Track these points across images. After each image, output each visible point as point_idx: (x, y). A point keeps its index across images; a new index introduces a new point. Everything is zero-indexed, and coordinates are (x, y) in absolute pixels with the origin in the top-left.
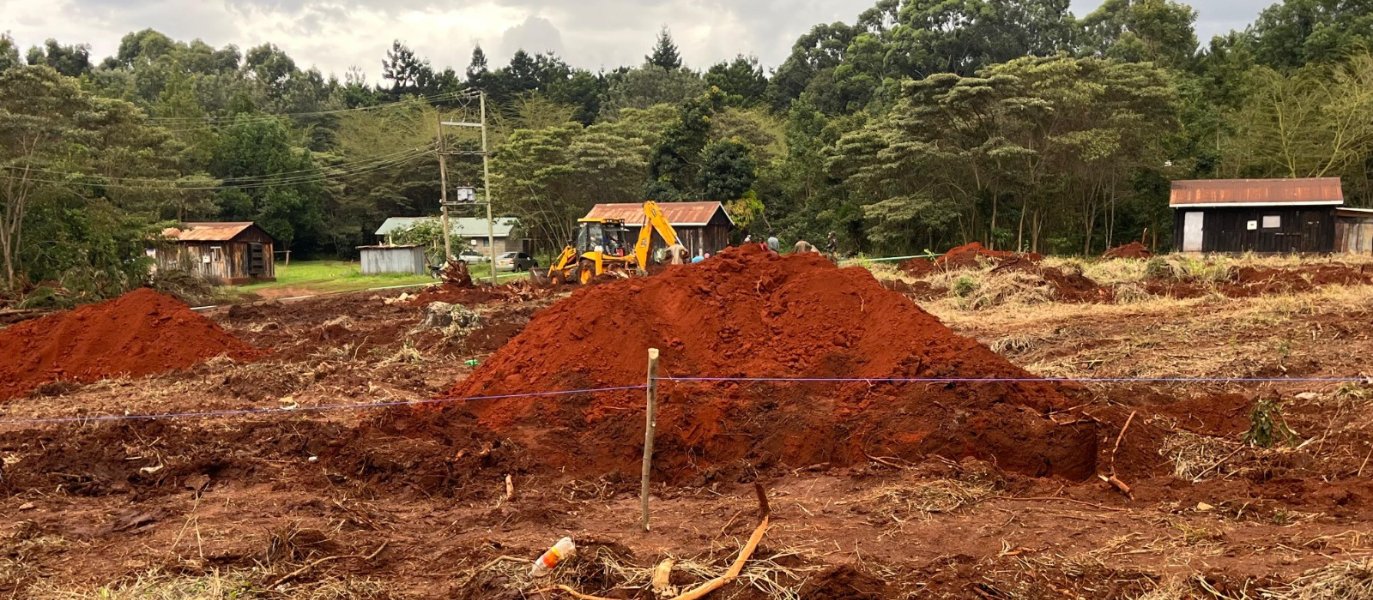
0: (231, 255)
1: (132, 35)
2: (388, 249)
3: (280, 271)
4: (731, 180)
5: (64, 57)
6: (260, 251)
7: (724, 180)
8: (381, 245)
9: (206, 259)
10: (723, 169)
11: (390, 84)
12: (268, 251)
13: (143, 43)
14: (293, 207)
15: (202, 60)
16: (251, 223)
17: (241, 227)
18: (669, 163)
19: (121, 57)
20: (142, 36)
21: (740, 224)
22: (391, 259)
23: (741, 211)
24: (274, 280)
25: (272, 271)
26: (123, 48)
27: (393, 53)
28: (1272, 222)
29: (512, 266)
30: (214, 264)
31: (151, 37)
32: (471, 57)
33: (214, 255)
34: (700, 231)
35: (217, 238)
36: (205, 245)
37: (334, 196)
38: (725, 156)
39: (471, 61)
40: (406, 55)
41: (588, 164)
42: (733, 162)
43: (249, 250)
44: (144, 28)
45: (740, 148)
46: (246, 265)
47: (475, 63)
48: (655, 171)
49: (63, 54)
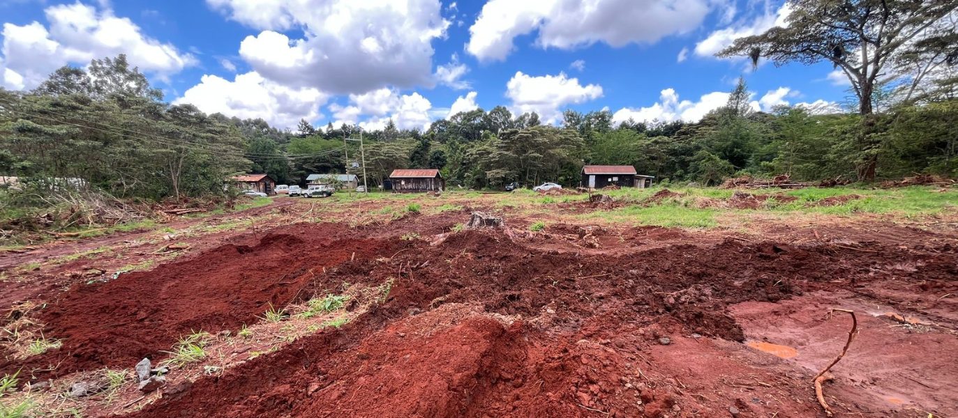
0: (259, 186)
6: (269, 184)
9: (249, 188)
10: (437, 159)
11: (301, 133)
14: (277, 171)
17: (263, 176)
27: (301, 123)
28: (615, 179)
33: (252, 186)
35: (253, 180)
36: (248, 183)
40: (306, 124)
41: (388, 156)
43: (266, 184)
45: (443, 152)
46: (265, 189)
48: (412, 159)
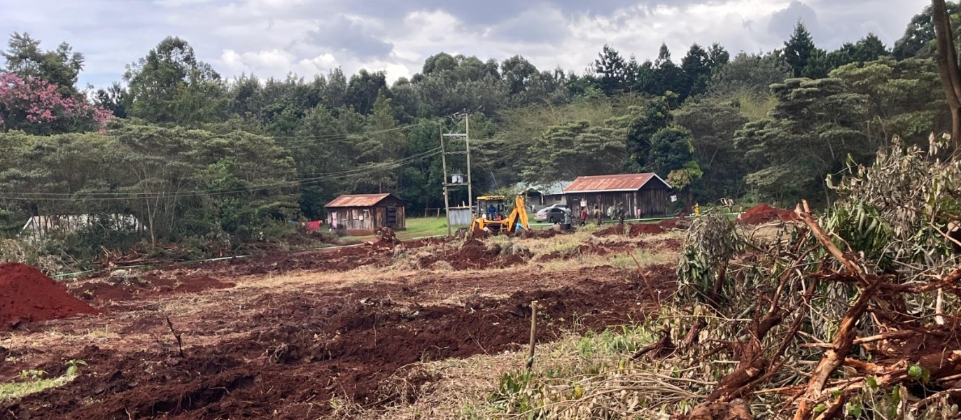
1: (432, 57)
2: (461, 209)
3: (410, 223)
4: (671, 156)
5: (370, 81)
6: (394, 211)
7: (667, 157)
8: (459, 207)
9: (361, 218)
10: (665, 149)
11: (601, 76)
12: (401, 212)
13: (437, 63)
15: (473, 71)
16: (388, 194)
17: (382, 196)
18: (633, 146)
19: (424, 72)
20: (437, 57)
21: (678, 187)
22: (463, 215)
23: (679, 178)
24: (405, 229)
25: (403, 224)
26: (426, 67)
27: (603, 54)
29: (545, 218)
30: (365, 221)
31: (441, 58)
32: (658, 53)
33: (365, 215)
34: (635, 195)
35: (366, 205)
36: (360, 209)
37: (484, 169)
38: (666, 141)
39: (658, 55)
40: (612, 54)
42: (672, 144)
43: (387, 211)
44: (438, 52)
46: (385, 221)
47: (662, 56)
48: (628, 151)
49: (369, 78)
